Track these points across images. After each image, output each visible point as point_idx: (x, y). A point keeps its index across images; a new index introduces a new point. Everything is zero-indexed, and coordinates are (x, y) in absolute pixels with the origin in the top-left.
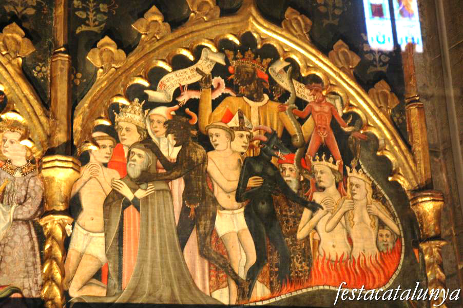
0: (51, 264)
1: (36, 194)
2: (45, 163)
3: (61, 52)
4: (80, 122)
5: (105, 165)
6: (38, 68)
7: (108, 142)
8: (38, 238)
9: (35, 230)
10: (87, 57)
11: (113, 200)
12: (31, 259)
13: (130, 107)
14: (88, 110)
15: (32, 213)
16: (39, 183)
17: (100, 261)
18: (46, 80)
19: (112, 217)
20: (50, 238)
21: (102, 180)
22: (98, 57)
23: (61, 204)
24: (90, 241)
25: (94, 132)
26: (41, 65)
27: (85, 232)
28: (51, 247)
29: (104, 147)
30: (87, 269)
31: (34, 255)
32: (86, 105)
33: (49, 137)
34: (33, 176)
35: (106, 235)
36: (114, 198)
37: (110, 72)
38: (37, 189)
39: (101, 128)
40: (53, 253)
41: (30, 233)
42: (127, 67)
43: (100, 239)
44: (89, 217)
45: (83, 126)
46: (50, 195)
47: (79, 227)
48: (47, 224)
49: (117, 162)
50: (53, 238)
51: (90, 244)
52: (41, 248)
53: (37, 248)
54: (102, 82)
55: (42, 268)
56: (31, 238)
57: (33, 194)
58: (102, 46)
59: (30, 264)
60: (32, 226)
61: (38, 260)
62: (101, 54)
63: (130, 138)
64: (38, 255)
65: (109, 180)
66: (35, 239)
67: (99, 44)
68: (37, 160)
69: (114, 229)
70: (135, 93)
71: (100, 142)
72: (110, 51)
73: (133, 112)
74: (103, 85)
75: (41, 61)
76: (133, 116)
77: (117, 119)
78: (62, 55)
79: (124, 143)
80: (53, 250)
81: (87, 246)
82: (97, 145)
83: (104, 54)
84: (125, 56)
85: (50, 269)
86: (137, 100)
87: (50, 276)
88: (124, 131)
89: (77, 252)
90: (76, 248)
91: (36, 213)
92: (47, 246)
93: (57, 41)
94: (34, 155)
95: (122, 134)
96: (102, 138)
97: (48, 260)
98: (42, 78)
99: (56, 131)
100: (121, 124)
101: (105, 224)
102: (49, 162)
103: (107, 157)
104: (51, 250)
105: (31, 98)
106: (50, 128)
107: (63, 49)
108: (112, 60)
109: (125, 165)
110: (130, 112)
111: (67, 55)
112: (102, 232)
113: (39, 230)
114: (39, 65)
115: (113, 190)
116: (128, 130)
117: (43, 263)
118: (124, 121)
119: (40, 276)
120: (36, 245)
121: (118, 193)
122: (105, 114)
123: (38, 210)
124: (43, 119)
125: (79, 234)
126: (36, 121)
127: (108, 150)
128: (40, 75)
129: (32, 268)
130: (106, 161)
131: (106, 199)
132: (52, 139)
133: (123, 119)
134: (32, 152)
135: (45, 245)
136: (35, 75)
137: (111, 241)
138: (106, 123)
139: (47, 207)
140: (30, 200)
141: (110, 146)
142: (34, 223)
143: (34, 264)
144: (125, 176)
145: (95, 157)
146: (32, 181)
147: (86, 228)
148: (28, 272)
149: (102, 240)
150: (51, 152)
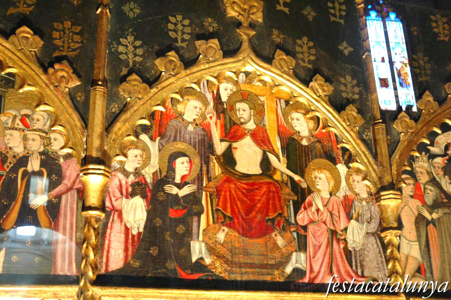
0: (394, 262)
1: (376, 216)
2: (383, 195)
3: (380, 122)
4: (396, 168)
5: (412, 197)
6: (366, 133)
7: (411, 181)
8: (382, 245)
9: (379, 240)
10: (394, 126)
11: (420, 220)
12: (380, 259)
13: (421, 158)
14: (399, 160)
15: (376, 228)
16: (377, 208)
17: (418, 261)
18: (371, 141)
19: (421, 231)
20: (391, 245)
21: (411, 206)
22: (400, 125)
23: (395, 223)
24: (411, 248)
25: (402, 174)
26: (367, 131)
27: (407, 242)
28: (392, 252)
29: (409, 184)
30: (412, 266)
31: (381, 256)
32: (397, 157)
33: (380, 178)
34: (373, 204)
35: (419, 243)
36: (420, 219)
37: (408, 135)
38: (376, 213)
39: (406, 172)
40: (394, 255)
41: (377, 242)
42: (417, 132)
43: (416, 246)
44: (408, 231)
45: (397, 171)
46: (386, 217)
47: (403, 238)
48: (386, 236)
49: (418, 195)
50: (393, 245)
51: (412, 249)
52: (385, 252)
53: (382, 252)
54: (404, 142)
55: (387, 265)
56: (378, 246)
57: (375, 217)
58: (401, 118)
59: (380, 262)
60: (377, 237)
61: (384, 260)
62: (401, 123)
63: (424, 179)
64: (383, 256)
65: (415, 206)
66: (380, 246)
67: (399, 117)
68: (373, 194)
69: (424, 239)
70: (422, 148)
71: (407, 181)
72: (406, 121)
73: (422, 161)
74: (405, 144)
75: (366, 129)
76: (423, 164)
77: (414, 166)
78: (381, 124)
79: (420, 182)
80: (394, 253)
81: (410, 251)
82: (405, 183)
83: (403, 123)
84: (415, 124)
85: (394, 266)
86: (424, 153)
87: (394, 271)
88: (419, 174)
89: (405, 255)
90: (404, 252)
91: (378, 229)
92: (389, 251)
93: (375, 115)
94: (372, 191)
95: (418, 175)
96: (407, 178)
97: (391, 261)
98: (369, 140)
99: (385, 175)
100: (417, 169)
101: (418, 236)
102: (386, 195)
103: (412, 191)
104: (393, 253)
105: (367, 153)
106: (380, 172)
107: (381, 121)
108: (408, 127)
109: (423, 196)
110: (421, 161)
111: (384, 125)
112: (416, 242)
113: (381, 240)
114: (366, 131)
115: (419, 213)
116: (421, 173)
117: (387, 262)
118: (418, 167)
119: (386, 271)
120: (381, 250)
121: (422, 215)
122: (407, 163)
123: (379, 226)
124: (375, 167)
125: (404, 243)
126: (370, 169)
127: (412, 186)
128: (367, 138)
129: (381, 265)
130: (412, 194)
131: (416, 220)
132: (382, 180)
133: (418, 166)
134: (369, 188)
135: (387, 251)
136: (365, 138)
137: (423, 247)
138: (408, 169)
139: (384, 225)
140: (373, 220)
141: (413, 184)
142: (378, 235)
143: (382, 262)
144: (424, 203)
145: (405, 192)
146: (373, 207)
147: (408, 239)
148: (379, 268)
149: (418, 247)
150: (384, 188)
